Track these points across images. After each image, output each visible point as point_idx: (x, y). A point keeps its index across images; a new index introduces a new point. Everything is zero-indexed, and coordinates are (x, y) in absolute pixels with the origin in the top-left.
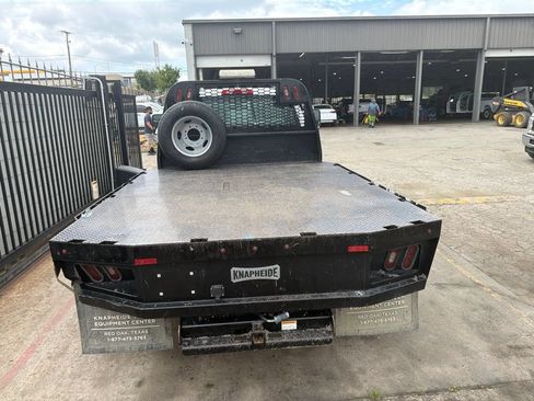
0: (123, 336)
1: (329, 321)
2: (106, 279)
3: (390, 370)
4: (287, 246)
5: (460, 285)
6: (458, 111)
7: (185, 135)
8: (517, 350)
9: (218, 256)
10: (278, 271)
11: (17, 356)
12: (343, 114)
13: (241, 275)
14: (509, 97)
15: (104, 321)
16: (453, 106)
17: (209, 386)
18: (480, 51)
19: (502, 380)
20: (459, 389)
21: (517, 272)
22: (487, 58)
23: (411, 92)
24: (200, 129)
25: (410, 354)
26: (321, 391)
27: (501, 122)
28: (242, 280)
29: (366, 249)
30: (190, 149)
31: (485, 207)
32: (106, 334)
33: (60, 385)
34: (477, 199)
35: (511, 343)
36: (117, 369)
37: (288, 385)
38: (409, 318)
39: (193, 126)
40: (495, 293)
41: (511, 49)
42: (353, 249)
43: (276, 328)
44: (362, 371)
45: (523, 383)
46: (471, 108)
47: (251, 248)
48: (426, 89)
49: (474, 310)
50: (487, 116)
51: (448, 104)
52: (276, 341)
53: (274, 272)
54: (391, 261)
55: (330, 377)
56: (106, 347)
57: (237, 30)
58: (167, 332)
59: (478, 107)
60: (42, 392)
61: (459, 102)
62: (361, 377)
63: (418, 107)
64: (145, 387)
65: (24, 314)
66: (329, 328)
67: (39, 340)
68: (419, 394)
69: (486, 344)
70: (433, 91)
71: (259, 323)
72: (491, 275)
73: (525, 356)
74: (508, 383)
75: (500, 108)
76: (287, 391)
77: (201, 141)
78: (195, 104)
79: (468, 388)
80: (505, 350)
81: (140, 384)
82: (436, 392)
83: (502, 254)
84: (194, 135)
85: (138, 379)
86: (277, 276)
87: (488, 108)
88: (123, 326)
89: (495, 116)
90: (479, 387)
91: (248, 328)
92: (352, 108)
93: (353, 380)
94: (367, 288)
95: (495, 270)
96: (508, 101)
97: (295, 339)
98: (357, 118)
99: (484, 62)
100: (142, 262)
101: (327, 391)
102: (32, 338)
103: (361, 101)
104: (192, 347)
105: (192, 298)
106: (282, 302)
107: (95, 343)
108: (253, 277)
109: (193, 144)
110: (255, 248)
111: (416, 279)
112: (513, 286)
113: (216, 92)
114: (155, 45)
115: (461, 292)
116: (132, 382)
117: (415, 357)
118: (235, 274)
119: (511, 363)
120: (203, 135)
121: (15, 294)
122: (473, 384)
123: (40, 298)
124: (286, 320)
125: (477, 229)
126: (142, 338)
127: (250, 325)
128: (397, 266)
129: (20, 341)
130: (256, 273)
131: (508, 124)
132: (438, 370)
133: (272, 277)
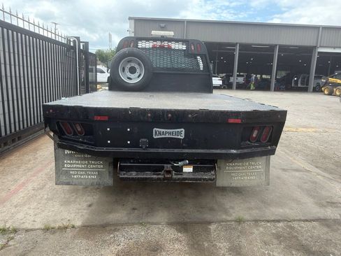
0: (81, 175)
1: (214, 168)
2: (75, 134)
3: (250, 209)
4: (190, 116)
5: (297, 170)
6: (299, 85)
7: (127, 70)
8: (332, 204)
9: (146, 118)
10: (183, 133)
11: (13, 188)
12: (226, 82)
13: (160, 133)
14: (332, 77)
15: (71, 164)
16: (296, 82)
17: (134, 209)
18: (315, 47)
19: (322, 218)
20: (294, 221)
21: (333, 167)
22: (319, 53)
23: (270, 73)
24: (136, 66)
25: (263, 202)
26: (205, 216)
27: (326, 92)
28: (160, 137)
29: (239, 121)
30: (130, 79)
31: (314, 134)
32: (71, 172)
33: (39, 203)
34: (310, 130)
35: (328, 200)
36: (76, 198)
37: (184, 212)
38: (263, 177)
39: (133, 65)
40: (319, 176)
41: (334, 48)
42: (231, 121)
43: (179, 170)
44: (233, 208)
45: (335, 221)
46: (307, 85)
47: (167, 115)
48: (279, 72)
49: (305, 183)
50: (318, 90)
51: (293, 81)
52: (179, 176)
53: (180, 133)
54: (254, 135)
55: (212, 209)
56: (71, 181)
57: (163, 25)
58: (109, 175)
59: (312, 83)
60: (27, 206)
61: (300, 80)
62: (231, 211)
63: (273, 82)
64: (93, 208)
65: (19, 167)
66: (213, 172)
67: (27, 181)
68: (268, 221)
69: (312, 200)
70: (283, 74)
71: (169, 166)
72: (317, 167)
73: (337, 207)
74: (325, 220)
75: (326, 83)
76: (184, 215)
77: (137, 74)
78: (135, 49)
79: (300, 220)
80: (325, 204)
81: (90, 206)
82: (279, 221)
83: (325, 158)
84: (133, 70)
85: (89, 203)
86: (182, 137)
87: (318, 85)
88: (82, 168)
89: (323, 89)
90: (307, 221)
91: (161, 169)
92: (232, 79)
93: (226, 212)
94: (239, 149)
95: (319, 165)
96: (331, 80)
97: (191, 177)
98: (235, 85)
99: (317, 56)
100: (99, 118)
101: (209, 216)
102: (23, 180)
103: (238, 76)
104: (126, 176)
105: (128, 146)
106: (185, 153)
107: (64, 178)
108: (167, 136)
109: (132, 76)
110: (170, 115)
111: (269, 147)
112: (331, 173)
113: (149, 45)
114: (110, 35)
115: (297, 174)
116: (85, 205)
117: (266, 203)
118: (156, 133)
119: (327, 210)
120: (138, 70)
121: (14, 158)
122: (303, 218)
123: (30, 161)
124: (187, 165)
125: (309, 145)
126: (93, 177)
127: (163, 167)
128: (258, 140)
129: (16, 181)
130: (169, 133)
131: (331, 94)
132: (281, 210)
133: (179, 137)
